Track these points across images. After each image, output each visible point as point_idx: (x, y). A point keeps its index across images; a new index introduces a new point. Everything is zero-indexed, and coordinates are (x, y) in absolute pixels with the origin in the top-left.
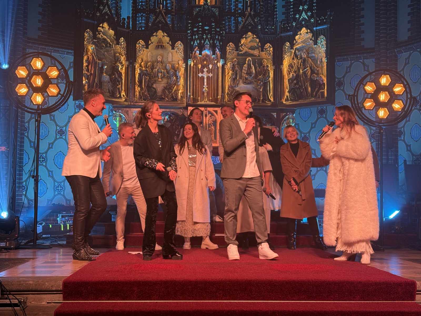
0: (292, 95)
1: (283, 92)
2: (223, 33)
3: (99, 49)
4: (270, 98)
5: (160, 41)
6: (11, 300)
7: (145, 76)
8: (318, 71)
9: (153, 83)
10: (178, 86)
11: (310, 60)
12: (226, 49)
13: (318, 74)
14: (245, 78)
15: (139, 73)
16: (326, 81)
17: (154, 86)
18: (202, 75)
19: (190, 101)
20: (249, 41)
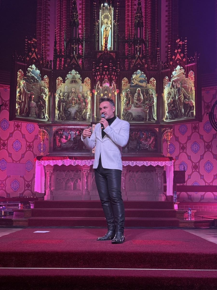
0: (170, 115)
1: (164, 114)
2: (118, 70)
4: (154, 118)
5: (74, 77)
7: (62, 103)
8: (189, 97)
9: (69, 108)
10: (86, 109)
11: (183, 89)
12: (122, 82)
13: (189, 99)
14: (136, 103)
15: (58, 101)
16: (195, 104)
17: (69, 110)
19: (94, 120)
20: (139, 76)
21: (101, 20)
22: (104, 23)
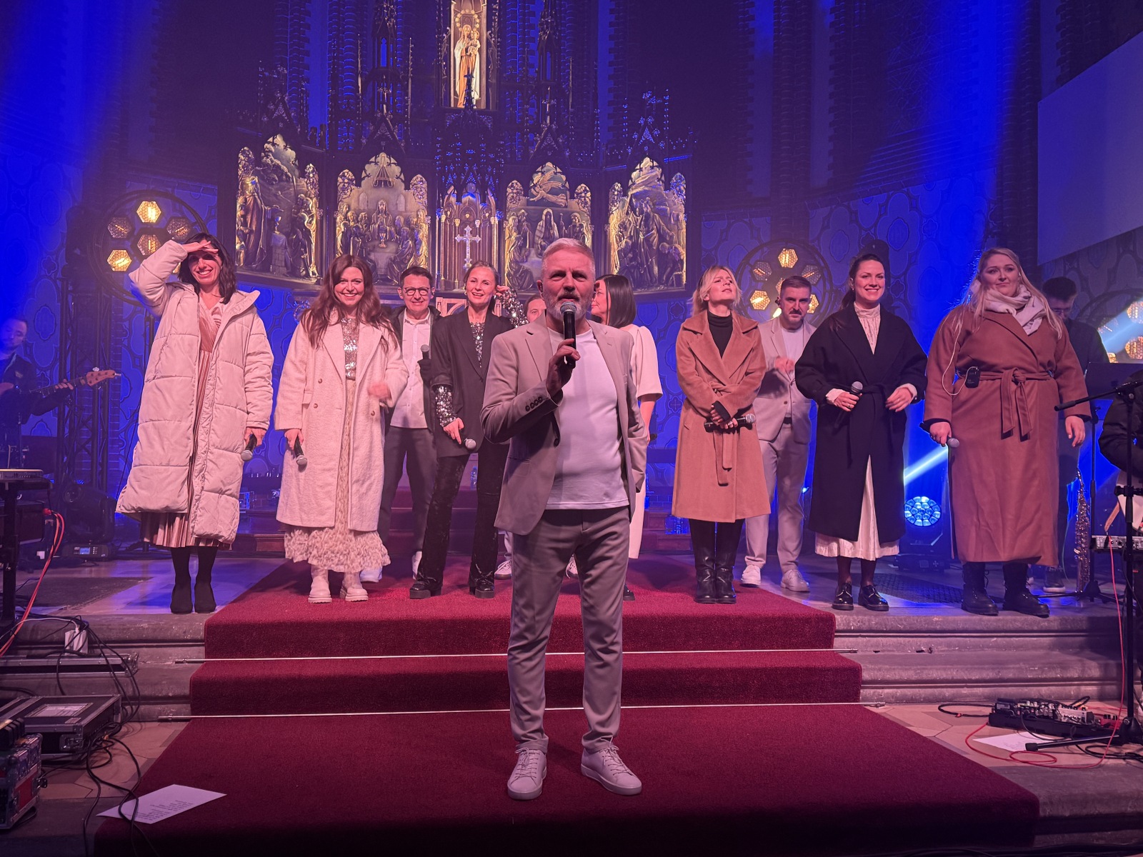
2: (500, 162)
3: (266, 185)
5: (383, 173)
6: (108, 659)
7: (354, 238)
8: (671, 237)
9: (370, 251)
10: (418, 256)
11: (657, 217)
12: (507, 192)
13: (670, 243)
14: (541, 246)
15: (343, 232)
16: (685, 255)
17: (372, 257)
18: (461, 238)
19: (439, 287)
20: (548, 178)
21: (455, 28)
22: (462, 36)
